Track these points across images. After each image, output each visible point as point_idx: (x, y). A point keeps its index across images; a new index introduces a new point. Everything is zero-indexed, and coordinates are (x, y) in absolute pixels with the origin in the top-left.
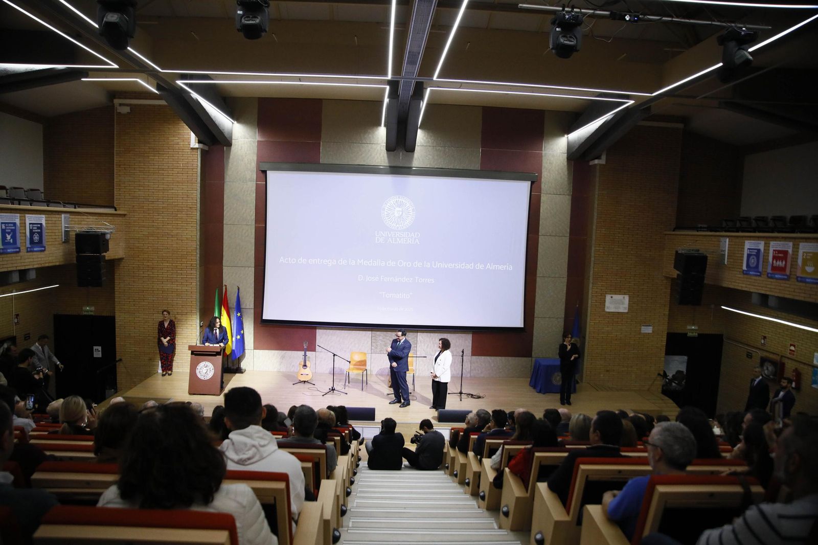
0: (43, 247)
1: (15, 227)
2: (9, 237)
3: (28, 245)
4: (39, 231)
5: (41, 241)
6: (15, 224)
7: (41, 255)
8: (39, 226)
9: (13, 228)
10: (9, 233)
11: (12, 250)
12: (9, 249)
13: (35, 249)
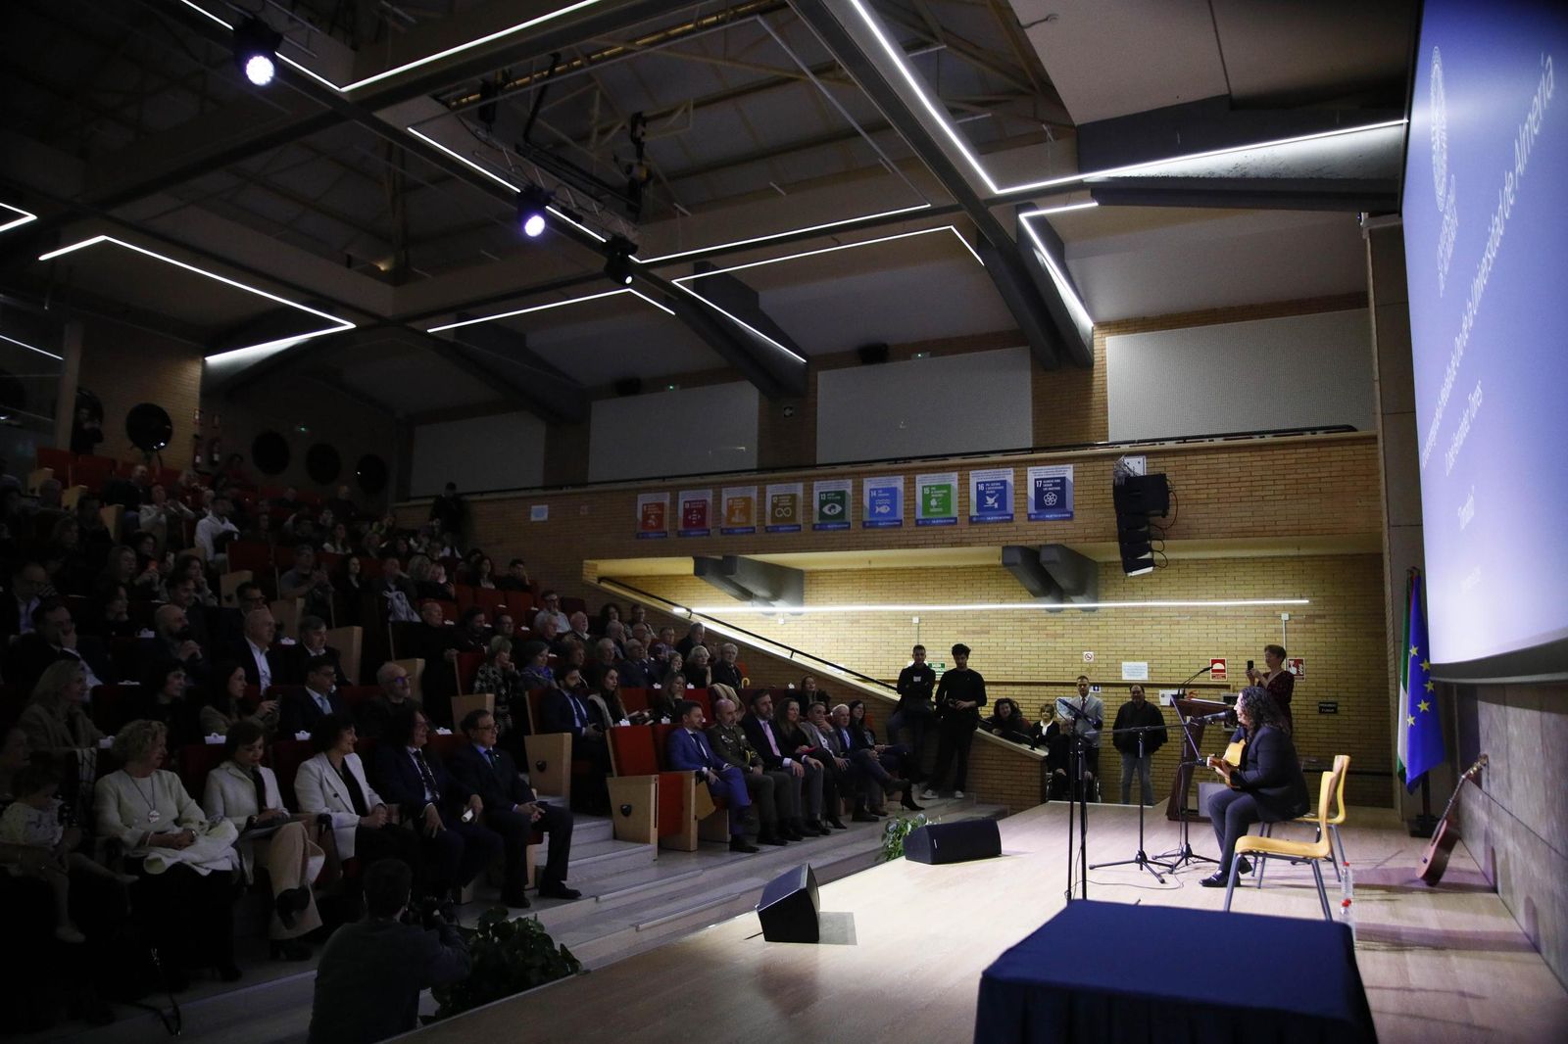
0: (1068, 513)
1: (1005, 486)
2: (990, 501)
3: (1032, 509)
4: (1059, 488)
5: (1061, 503)
6: (1004, 483)
7: (1060, 525)
8: (1058, 481)
9: (1002, 487)
10: (991, 496)
11: (996, 518)
12: (990, 516)
13: (1047, 516)
